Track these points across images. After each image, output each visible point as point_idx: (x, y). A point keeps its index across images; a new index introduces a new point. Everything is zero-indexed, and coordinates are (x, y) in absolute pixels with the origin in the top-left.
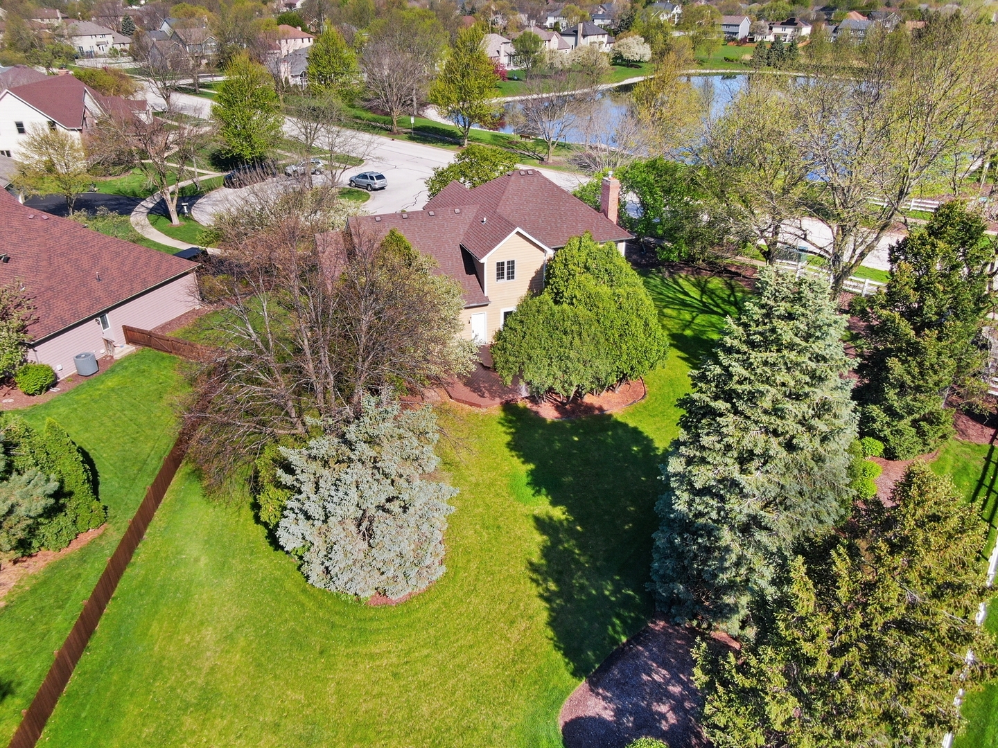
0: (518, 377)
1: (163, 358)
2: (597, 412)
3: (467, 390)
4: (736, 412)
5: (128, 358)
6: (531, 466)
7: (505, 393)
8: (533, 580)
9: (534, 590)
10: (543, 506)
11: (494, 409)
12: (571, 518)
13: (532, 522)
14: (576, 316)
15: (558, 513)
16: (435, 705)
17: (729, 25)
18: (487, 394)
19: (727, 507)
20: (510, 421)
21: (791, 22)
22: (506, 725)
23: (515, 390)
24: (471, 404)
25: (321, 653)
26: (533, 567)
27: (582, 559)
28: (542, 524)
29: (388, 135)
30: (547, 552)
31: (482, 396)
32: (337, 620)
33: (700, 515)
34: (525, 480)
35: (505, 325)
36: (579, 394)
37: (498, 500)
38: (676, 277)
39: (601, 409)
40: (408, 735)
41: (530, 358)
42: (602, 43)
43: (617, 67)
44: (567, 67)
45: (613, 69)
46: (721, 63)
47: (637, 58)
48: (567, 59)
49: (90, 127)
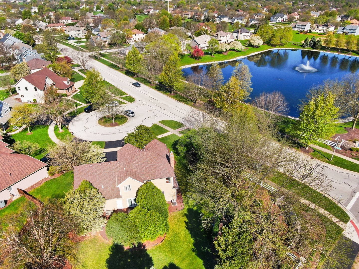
2: (142, 248)
17: (302, 25)
29: (149, 86)
39: (144, 246)
42: (248, 35)
43: (249, 48)
44: (228, 50)
45: (247, 48)
46: (292, 45)
47: (257, 45)
48: (228, 47)
49: (48, 88)
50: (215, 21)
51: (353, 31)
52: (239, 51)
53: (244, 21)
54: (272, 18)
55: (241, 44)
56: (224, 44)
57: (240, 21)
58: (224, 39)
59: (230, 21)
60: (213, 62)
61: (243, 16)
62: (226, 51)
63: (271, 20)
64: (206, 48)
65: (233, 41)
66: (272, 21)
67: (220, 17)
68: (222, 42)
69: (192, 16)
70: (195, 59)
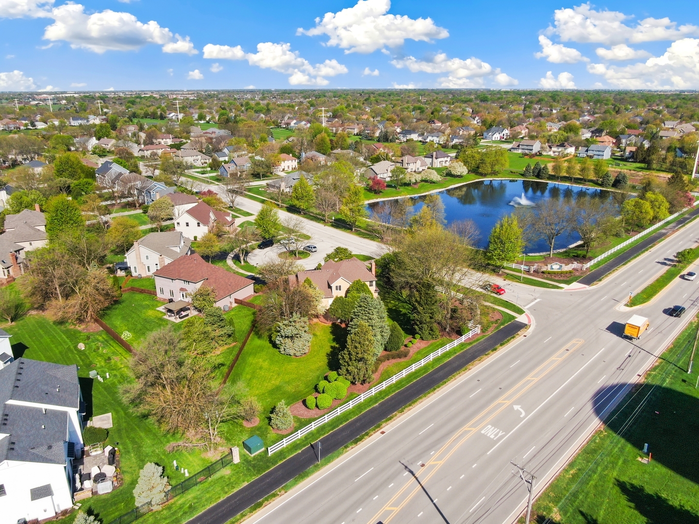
1: (245, 308)
3: (322, 319)
5: (236, 307)
6: (334, 336)
7: (334, 321)
8: (326, 356)
11: (329, 324)
12: (340, 347)
13: (330, 347)
15: (337, 346)
16: (302, 372)
17: (529, 145)
18: (328, 320)
20: (332, 327)
21: (562, 145)
22: (314, 375)
23: (337, 320)
24: (324, 323)
25: (282, 364)
28: (332, 347)
29: (323, 223)
32: (286, 359)
34: (332, 339)
37: (324, 342)
40: (296, 375)
42: (447, 161)
43: (449, 178)
44: (418, 181)
45: (445, 179)
46: (508, 174)
47: (459, 174)
48: (419, 177)
49: (211, 224)
50: (397, 139)
51: (601, 153)
52: (434, 183)
53: (443, 138)
54: (485, 134)
55: (436, 173)
56: (413, 173)
57: (436, 139)
58: (412, 167)
59: (420, 139)
60: (399, 197)
61: (440, 131)
62: (416, 183)
63: (484, 137)
64: (388, 179)
65: (426, 169)
66: (486, 138)
67: (405, 132)
68: (409, 170)
69: (360, 132)
70: (375, 193)
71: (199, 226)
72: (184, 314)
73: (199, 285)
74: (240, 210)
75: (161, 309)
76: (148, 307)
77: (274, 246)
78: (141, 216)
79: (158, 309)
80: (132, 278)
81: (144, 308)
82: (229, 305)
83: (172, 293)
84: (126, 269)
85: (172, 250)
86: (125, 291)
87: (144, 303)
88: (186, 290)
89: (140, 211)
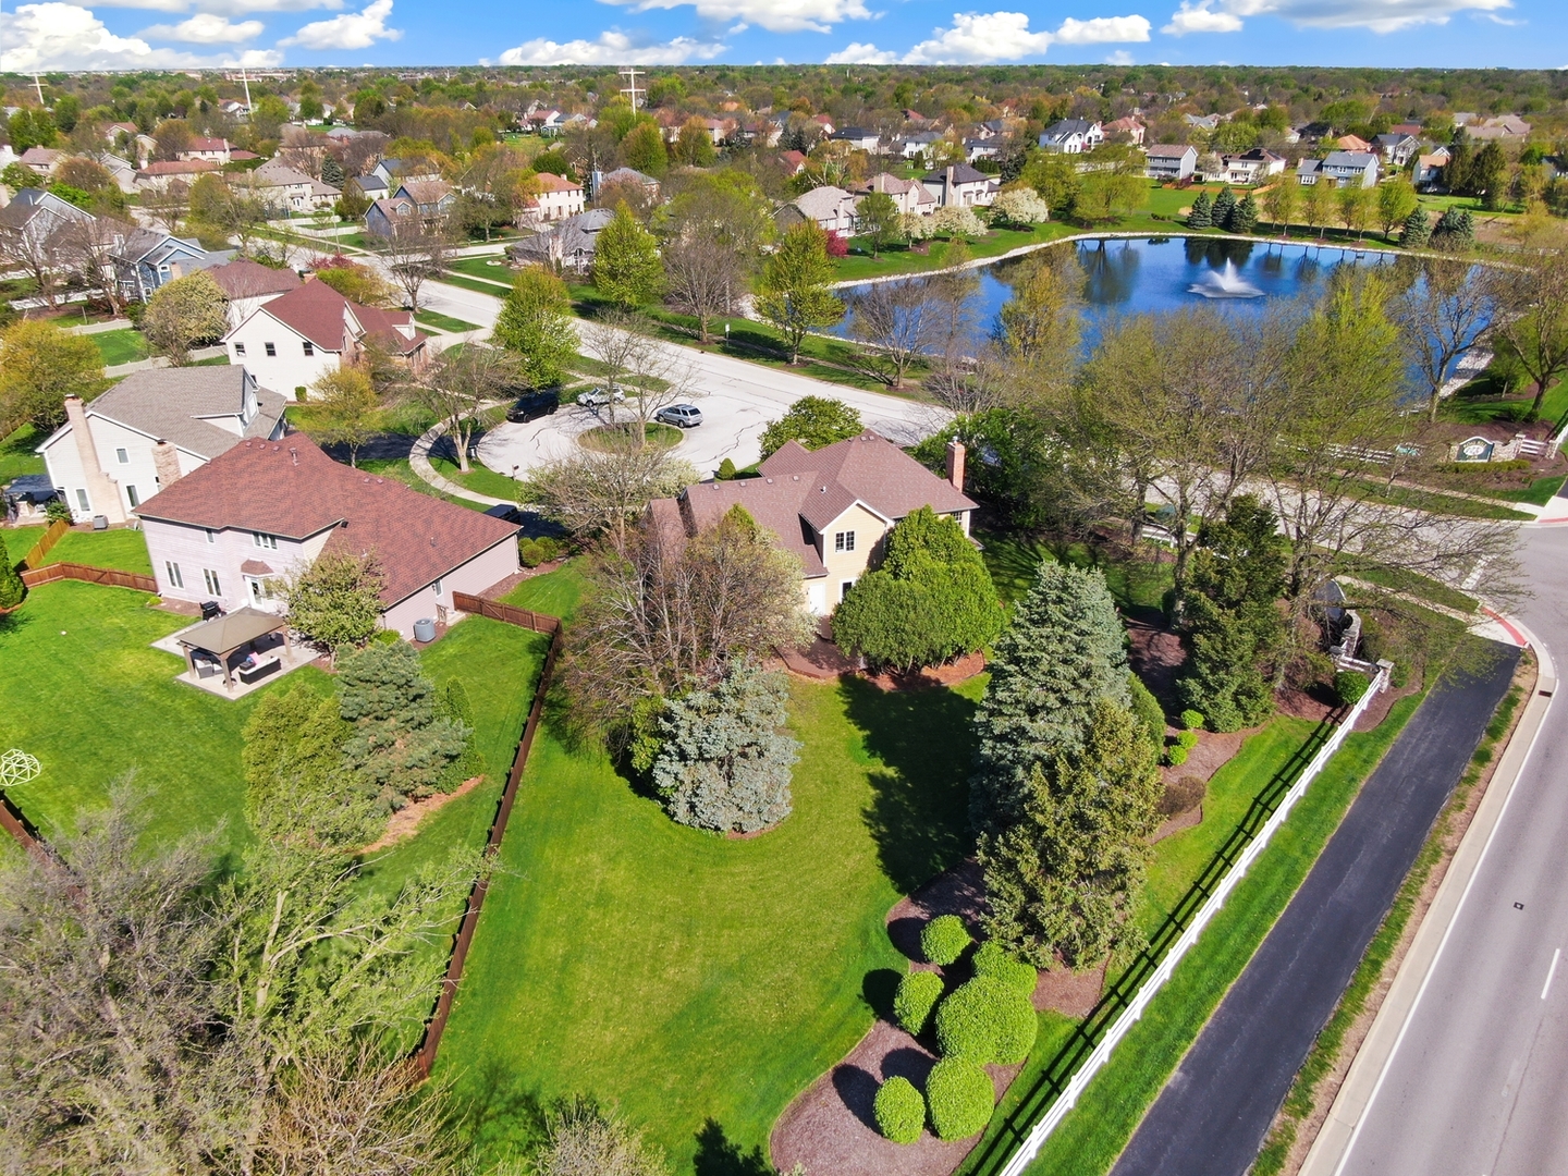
0: (856, 648)
1: (496, 625)
2: (933, 684)
3: (805, 661)
4: (1025, 674)
5: (460, 624)
6: (867, 732)
7: (843, 664)
8: (866, 824)
9: (867, 831)
10: (878, 766)
11: (830, 679)
12: (903, 777)
13: (866, 779)
14: (911, 591)
15: (891, 772)
16: (786, 908)
17: (1167, 159)
18: (825, 666)
19: (1019, 749)
20: (847, 692)
21: (1255, 155)
22: (842, 922)
23: (854, 662)
24: (810, 675)
25: (691, 871)
26: (865, 813)
27: (910, 809)
28: (875, 781)
29: (695, 346)
30: (878, 803)
31: (821, 668)
32: (701, 849)
33: (1002, 757)
34: (861, 744)
35: (845, 599)
36: (916, 667)
37: (836, 761)
38: (1034, 542)
39: (937, 681)
40: (765, 926)
41: (867, 630)
42: (981, 192)
43: (1000, 231)
44: (930, 236)
45: (993, 234)
46: (1148, 222)
47: (1027, 220)
48: (930, 225)
49: (349, 347)
51: (1355, 173)
52: (969, 241)
54: (1044, 138)
55: (972, 214)
57: (927, 150)
60: (884, 279)
61: (935, 131)
62: (925, 241)
63: (1041, 145)
64: (845, 235)
67: (845, 134)
69: (730, 136)
71: (309, 353)
72: (261, 660)
73: (313, 549)
74: (436, 316)
75: (170, 644)
76: (122, 638)
77: (560, 411)
78: (128, 337)
79: (160, 644)
80: (71, 530)
81: (105, 644)
82: (435, 618)
83: (214, 583)
84: (51, 499)
85: (216, 430)
86: (41, 578)
87: (108, 622)
88: (266, 569)
89: (122, 324)
